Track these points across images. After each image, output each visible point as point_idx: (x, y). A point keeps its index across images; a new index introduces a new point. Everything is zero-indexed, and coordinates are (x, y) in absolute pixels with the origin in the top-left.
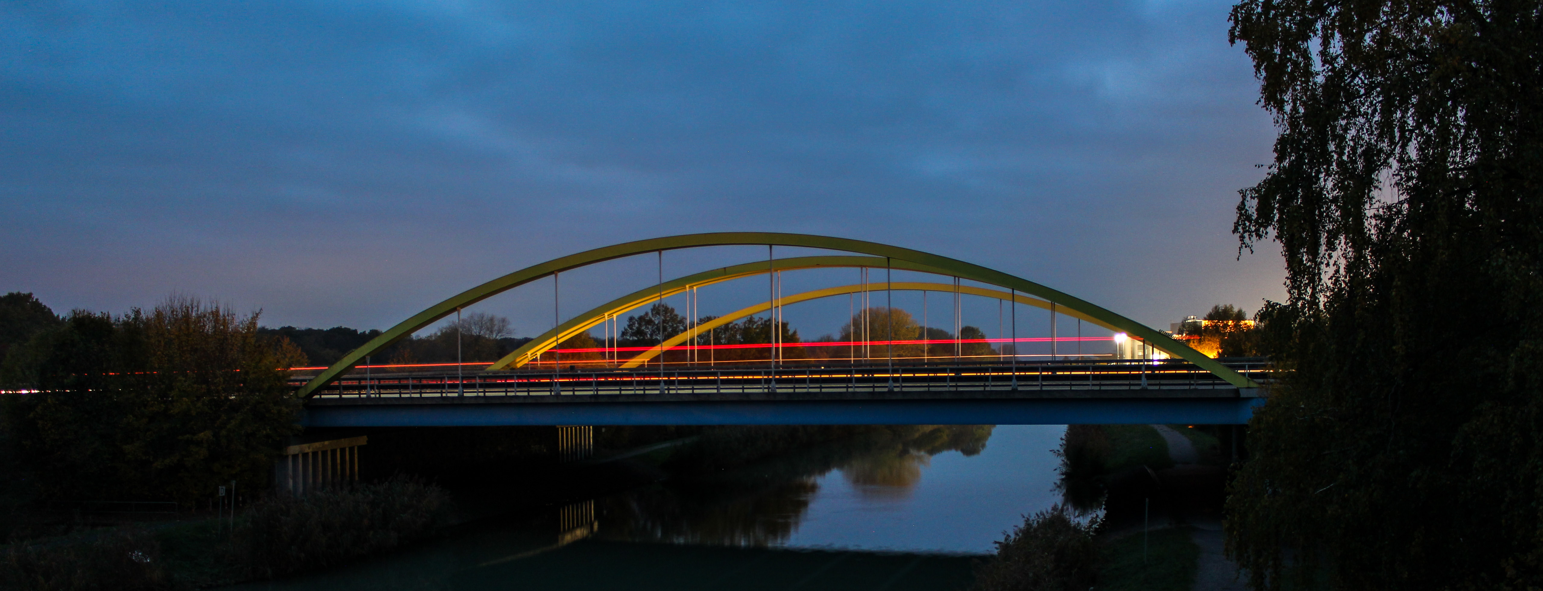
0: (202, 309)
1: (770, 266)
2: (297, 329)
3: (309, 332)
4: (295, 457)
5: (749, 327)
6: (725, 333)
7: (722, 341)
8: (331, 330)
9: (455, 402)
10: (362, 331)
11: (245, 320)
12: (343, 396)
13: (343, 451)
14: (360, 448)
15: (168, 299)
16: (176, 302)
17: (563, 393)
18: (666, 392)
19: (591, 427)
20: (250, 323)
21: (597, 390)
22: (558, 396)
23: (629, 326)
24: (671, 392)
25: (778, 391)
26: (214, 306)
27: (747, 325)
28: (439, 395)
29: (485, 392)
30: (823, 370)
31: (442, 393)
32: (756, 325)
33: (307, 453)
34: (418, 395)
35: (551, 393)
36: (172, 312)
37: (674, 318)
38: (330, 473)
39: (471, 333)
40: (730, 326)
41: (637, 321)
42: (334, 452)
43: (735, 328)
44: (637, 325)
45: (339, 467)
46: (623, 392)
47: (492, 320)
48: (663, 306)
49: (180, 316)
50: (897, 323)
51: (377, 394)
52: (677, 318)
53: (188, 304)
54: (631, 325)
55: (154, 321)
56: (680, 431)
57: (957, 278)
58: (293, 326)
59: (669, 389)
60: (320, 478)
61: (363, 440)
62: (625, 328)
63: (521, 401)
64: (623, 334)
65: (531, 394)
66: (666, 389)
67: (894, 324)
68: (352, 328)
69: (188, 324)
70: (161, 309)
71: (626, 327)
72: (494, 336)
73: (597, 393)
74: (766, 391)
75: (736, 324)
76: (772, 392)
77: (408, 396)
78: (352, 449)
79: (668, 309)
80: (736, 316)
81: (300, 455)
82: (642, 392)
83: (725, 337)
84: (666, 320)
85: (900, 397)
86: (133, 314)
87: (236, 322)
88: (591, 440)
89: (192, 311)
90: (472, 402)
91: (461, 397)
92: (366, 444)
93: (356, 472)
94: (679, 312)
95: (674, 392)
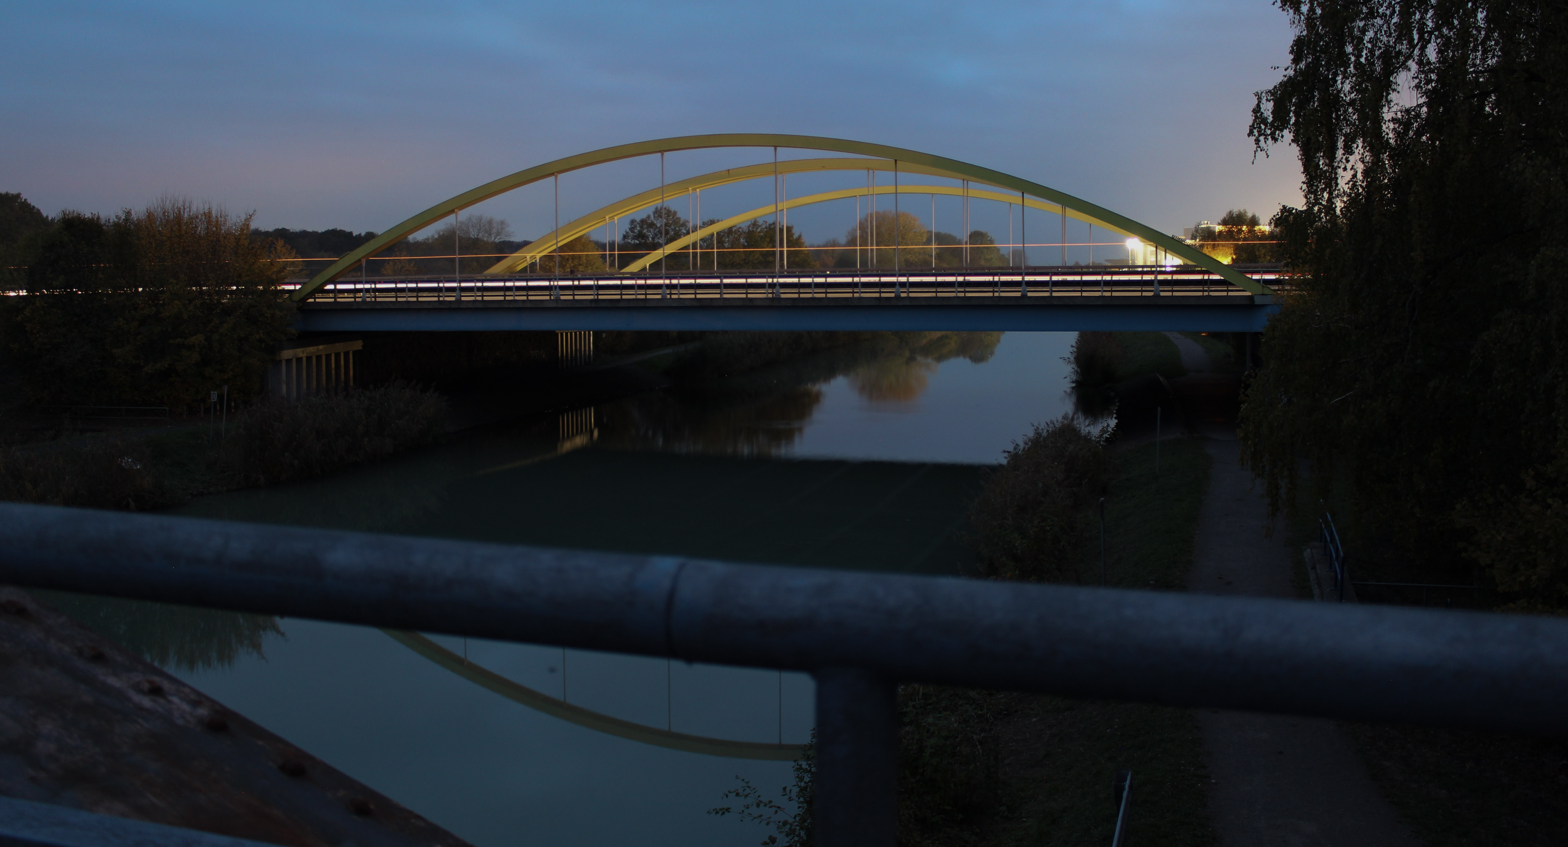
0: (194, 209)
1: (776, 169)
2: (291, 230)
3: (304, 234)
4: (289, 361)
5: (753, 231)
6: (728, 237)
7: (725, 245)
8: (326, 232)
9: (453, 306)
10: (357, 234)
11: (239, 221)
12: (338, 300)
13: (337, 355)
14: (355, 352)
15: (160, 200)
16: (168, 202)
17: (562, 298)
18: (668, 296)
19: (591, 332)
20: (243, 225)
21: (598, 295)
22: (557, 300)
23: (630, 229)
24: (674, 297)
25: (783, 296)
26: (207, 207)
27: (751, 228)
28: (436, 299)
29: (483, 296)
30: (828, 274)
31: (439, 296)
32: (760, 228)
33: (302, 358)
34: (415, 299)
35: (550, 298)
36: (164, 213)
37: (676, 221)
38: (324, 378)
39: (469, 235)
40: (734, 229)
41: (639, 224)
42: (328, 357)
43: (739, 231)
44: (638, 228)
45: (333, 372)
46: (624, 297)
47: (490, 222)
48: (665, 208)
49: (172, 217)
50: (904, 227)
51: (373, 297)
52: (680, 221)
53: (180, 205)
54: (633, 228)
55: (145, 222)
56: (682, 337)
57: (965, 182)
58: (287, 228)
59: (671, 294)
60: (315, 383)
61: (358, 345)
62: (626, 231)
63: (520, 305)
64: (625, 237)
65: (530, 297)
66: (668, 294)
67: (901, 228)
68: (348, 230)
69: (180, 226)
70: (152, 210)
71: (628, 230)
72: (493, 239)
73: (598, 297)
74: (770, 296)
75: (740, 228)
76: (776, 297)
77: (404, 299)
78: (346, 354)
79: (671, 212)
80: (740, 219)
81: (294, 360)
82: (643, 297)
83: (728, 241)
84: (669, 223)
85: (907, 303)
86: (124, 215)
87: (229, 224)
88: (592, 345)
89: (184, 213)
90: (470, 306)
91: (459, 301)
92: (361, 348)
93: (351, 378)
94: (682, 215)
95: (676, 297)
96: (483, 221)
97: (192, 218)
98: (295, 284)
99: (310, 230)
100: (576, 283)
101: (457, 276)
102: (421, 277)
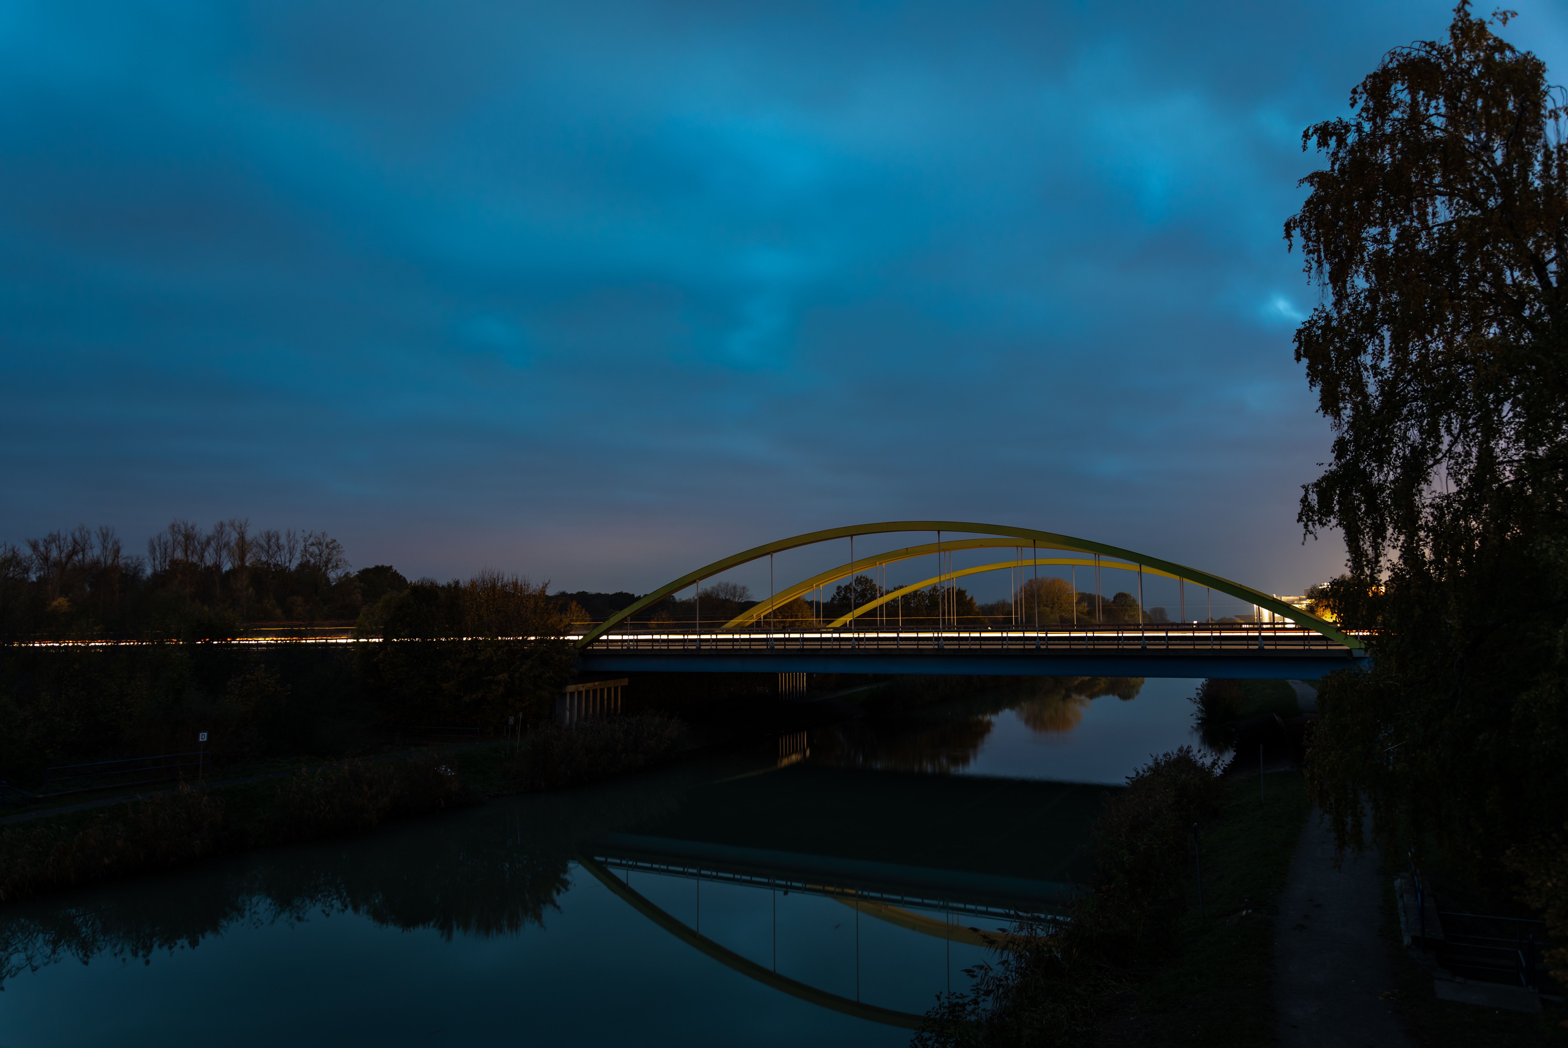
0: (505, 579)
1: (940, 548)
3: (599, 596)
4: (572, 694)
5: (934, 595)
6: (914, 599)
8: (614, 594)
9: (693, 653)
10: (638, 595)
11: (537, 589)
12: (610, 647)
13: (609, 690)
14: (622, 687)
15: (481, 573)
16: (487, 574)
17: (776, 647)
18: (857, 647)
19: (805, 676)
20: (541, 591)
21: (803, 645)
22: (772, 649)
23: (837, 593)
24: (861, 647)
25: (947, 648)
26: (515, 578)
27: (932, 592)
28: (682, 647)
29: (716, 646)
31: (684, 646)
33: (582, 691)
34: (666, 648)
35: (767, 648)
36: (484, 582)
37: (873, 588)
38: (598, 706)
40: (918, 592)
41: (843, 589)
42: (602, 691)
43: (922, 595)
44: (843, 593)
45: (606, 702)
46: (823, 647)
47: (735, 587)
48: (864, 577)
49: (489, 586)
51: (635, 646)
53: (495, 576)
54: (839, 592)
55: (470, 589)
57: (1097, 556)
59: (859, 645)
60: (591, 710)
61: (625, 682)
64: (833, 599)
65: (752, 647)
66: (856, 645)
68: (631, 593)
69: (494, 592)
70: (475, 580)
71: (835, 594)
72: (737, 600)
73: (803, 647)
74: (936, 647)
75: (923, 592)
76: (941, 648)
77: (658, 648)
78: (616, 689)
79: (868, 580)
80: (923, 585)
81: (576, 693)
82: (838, 647)
84: (866, 589)
85: (1046, 654)
86: (454, 583)
87: (530, 591)
88: (805, 685)
89: (498, 582)
90: (707, 653)
91: (699, 649)
92: (627, 684)
93: (619, 707)
94: (877, 583)
95: (863, 647)
96: (729, 586)
97: (504, 586)
98: (578, 635)
99: (603, 593)
100: (787, 636)
101: (697, 629)
102: (671, 630)
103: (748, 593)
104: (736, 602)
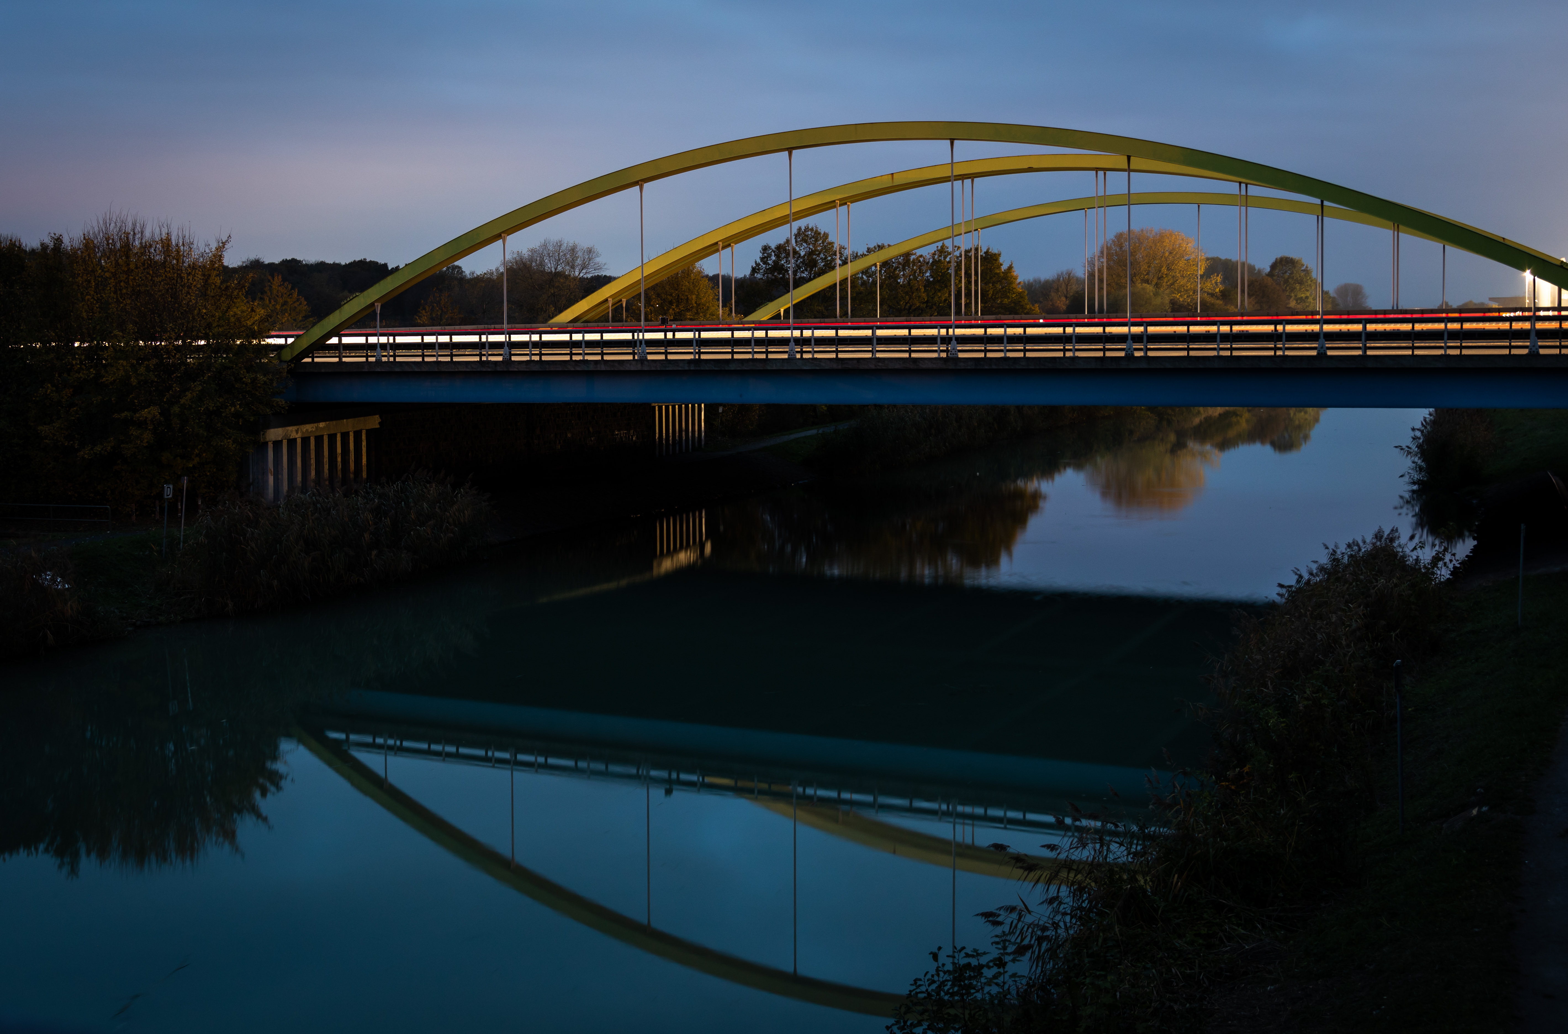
0: (148, 234)
4: (277, 444)
5: (940, 261)
6: (904, 270)
7: (899, 281)
9: (499, 369)
10: (394, 266)
11: (207, 251)
12: (344, 359)
13: (345, 436)
14: (369, 431)
15: (101, 222)
16: (113, 225)
17: (650, 357)
18: (798, 356)
19: (703, 405)
20: (214, 256)
21: (699, 352)
22: (643, 360)
23: (762, 259)
24: (805, 356)
25: (961, 355)
27: (936, 257)
28: (477, 359)
29: (541, 355)
30: (1042, 323)
31: (481, 355)
32: (949, 256)
33: (296, 439)
34: (448, 359)
35: (634, 357)
36: (107, 239)
37: (828, 248)
38: (326, 467)
40: (912, 257)
41: (774, 252)
42: (332, 438)
43: (920, 261)
44: (773, 258)
45: (339, 459)
46: (736, 356)
47: (573, 250)
48: (812, 230)
49: (118, 245)
50: (1170, 253)
51: (391, 356)
52: (833, 246)
53: (129, 229)
54: (765, 257)
55: (82, 252)
56: (836, 413)
59: (802, 352)
60: (313, 473)
61: (374, 422)
62: (756, 262)
63: (592, 368)
64: (754, 270)
65: (606, 358)
66: (798, 352)
67: (1167, 254)
69: (128, 257)
70: (91, 236)
71: (759, 261)
72: (577, 273)
73: (699, 356)
74: (944, 355)
75: (921, 256)
76: (951, 356)
77: (434, 359)
78: (357, 434)
79: (820, 234)
80: (920, 243)
81: (285, 442)
82: (763, 356)
83: (904, 275)
84: (817, 250)
85: (1143, 365)
86: (52, 244)
87: (195, 254)
88: (703, 424)
89: (134, 240)
90: (523, 368)
91: (508, 362)
92: (378, 426)
93: (364, 468)
94: (837, 239)
95: (809, 356)
96: (563, 248)
97: (145, 247)
98: (286, 337)
100: (670, 335)
101: (505, 326)
102: (457, 327)
103: (597, 260)
104: (575, 278)
